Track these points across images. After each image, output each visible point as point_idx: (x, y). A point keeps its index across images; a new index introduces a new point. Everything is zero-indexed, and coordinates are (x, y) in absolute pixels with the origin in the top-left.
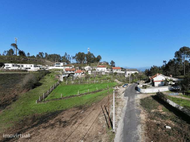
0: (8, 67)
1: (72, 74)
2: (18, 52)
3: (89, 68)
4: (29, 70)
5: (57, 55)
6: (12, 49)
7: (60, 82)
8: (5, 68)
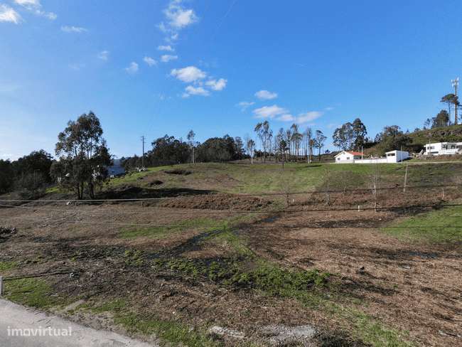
0: (432, 151)
6: (445, 111)
8: (426, 154)
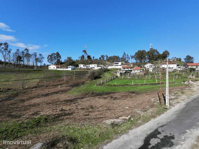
0: (80, 67)
1: (129, 71)
2: (87, 56)
3: (150, 66)
4: (94, 69)
5: (116, 57)
6: (83, 55)
7: (117, 77)
